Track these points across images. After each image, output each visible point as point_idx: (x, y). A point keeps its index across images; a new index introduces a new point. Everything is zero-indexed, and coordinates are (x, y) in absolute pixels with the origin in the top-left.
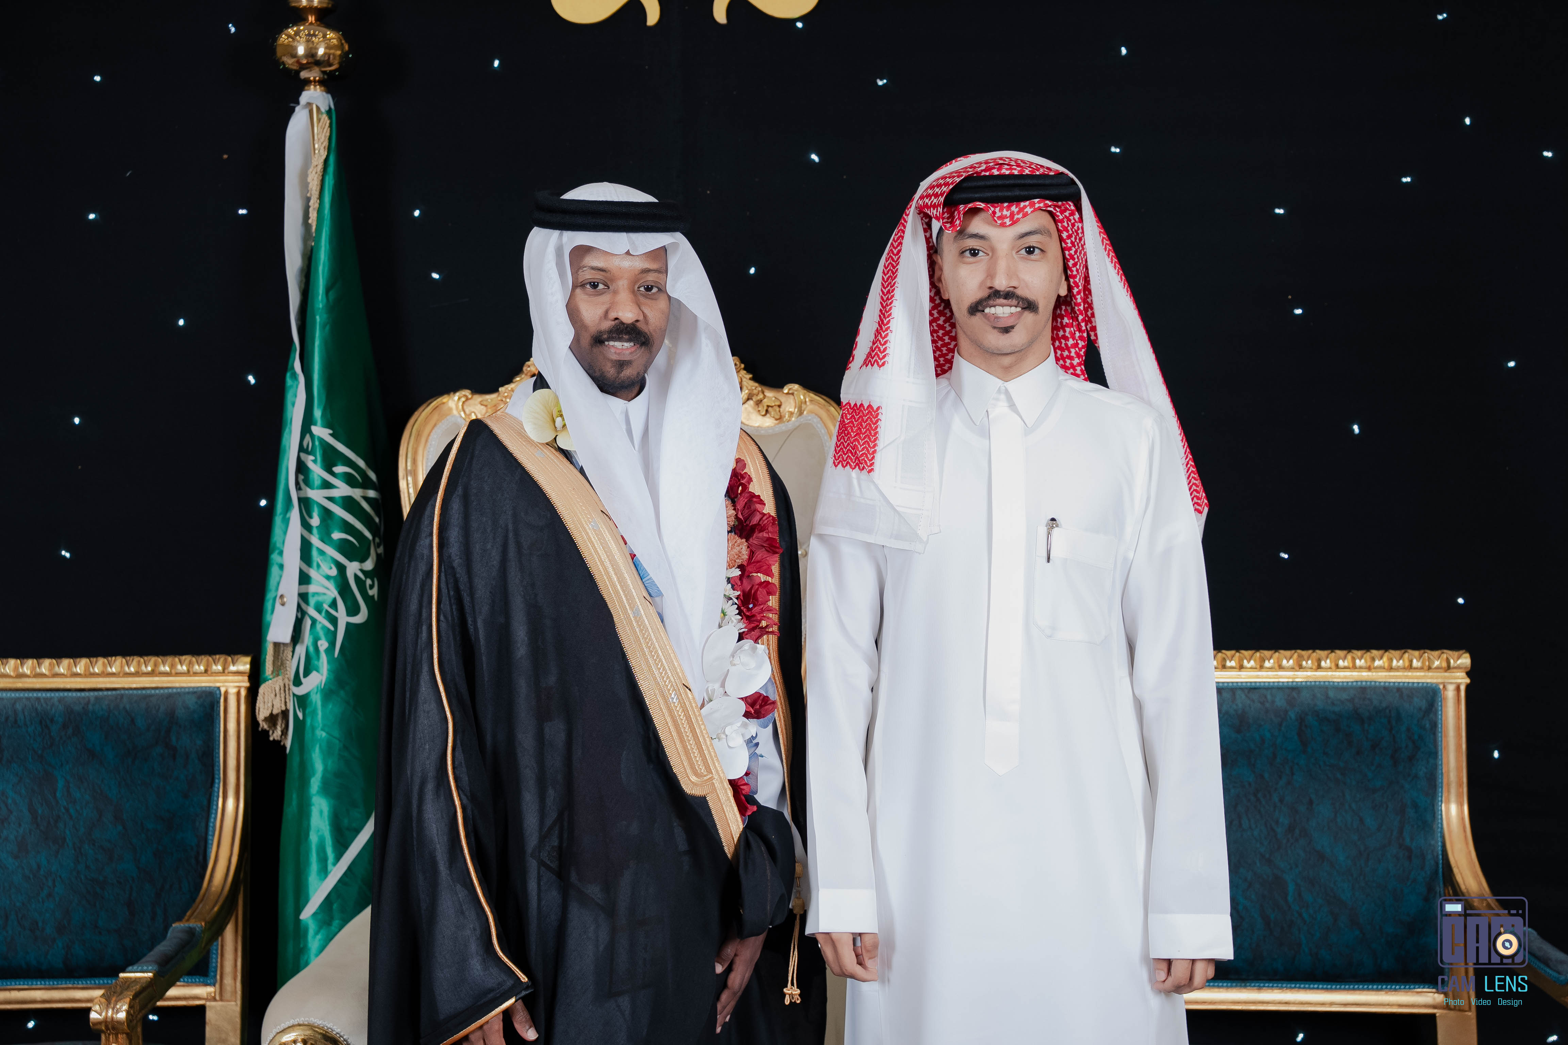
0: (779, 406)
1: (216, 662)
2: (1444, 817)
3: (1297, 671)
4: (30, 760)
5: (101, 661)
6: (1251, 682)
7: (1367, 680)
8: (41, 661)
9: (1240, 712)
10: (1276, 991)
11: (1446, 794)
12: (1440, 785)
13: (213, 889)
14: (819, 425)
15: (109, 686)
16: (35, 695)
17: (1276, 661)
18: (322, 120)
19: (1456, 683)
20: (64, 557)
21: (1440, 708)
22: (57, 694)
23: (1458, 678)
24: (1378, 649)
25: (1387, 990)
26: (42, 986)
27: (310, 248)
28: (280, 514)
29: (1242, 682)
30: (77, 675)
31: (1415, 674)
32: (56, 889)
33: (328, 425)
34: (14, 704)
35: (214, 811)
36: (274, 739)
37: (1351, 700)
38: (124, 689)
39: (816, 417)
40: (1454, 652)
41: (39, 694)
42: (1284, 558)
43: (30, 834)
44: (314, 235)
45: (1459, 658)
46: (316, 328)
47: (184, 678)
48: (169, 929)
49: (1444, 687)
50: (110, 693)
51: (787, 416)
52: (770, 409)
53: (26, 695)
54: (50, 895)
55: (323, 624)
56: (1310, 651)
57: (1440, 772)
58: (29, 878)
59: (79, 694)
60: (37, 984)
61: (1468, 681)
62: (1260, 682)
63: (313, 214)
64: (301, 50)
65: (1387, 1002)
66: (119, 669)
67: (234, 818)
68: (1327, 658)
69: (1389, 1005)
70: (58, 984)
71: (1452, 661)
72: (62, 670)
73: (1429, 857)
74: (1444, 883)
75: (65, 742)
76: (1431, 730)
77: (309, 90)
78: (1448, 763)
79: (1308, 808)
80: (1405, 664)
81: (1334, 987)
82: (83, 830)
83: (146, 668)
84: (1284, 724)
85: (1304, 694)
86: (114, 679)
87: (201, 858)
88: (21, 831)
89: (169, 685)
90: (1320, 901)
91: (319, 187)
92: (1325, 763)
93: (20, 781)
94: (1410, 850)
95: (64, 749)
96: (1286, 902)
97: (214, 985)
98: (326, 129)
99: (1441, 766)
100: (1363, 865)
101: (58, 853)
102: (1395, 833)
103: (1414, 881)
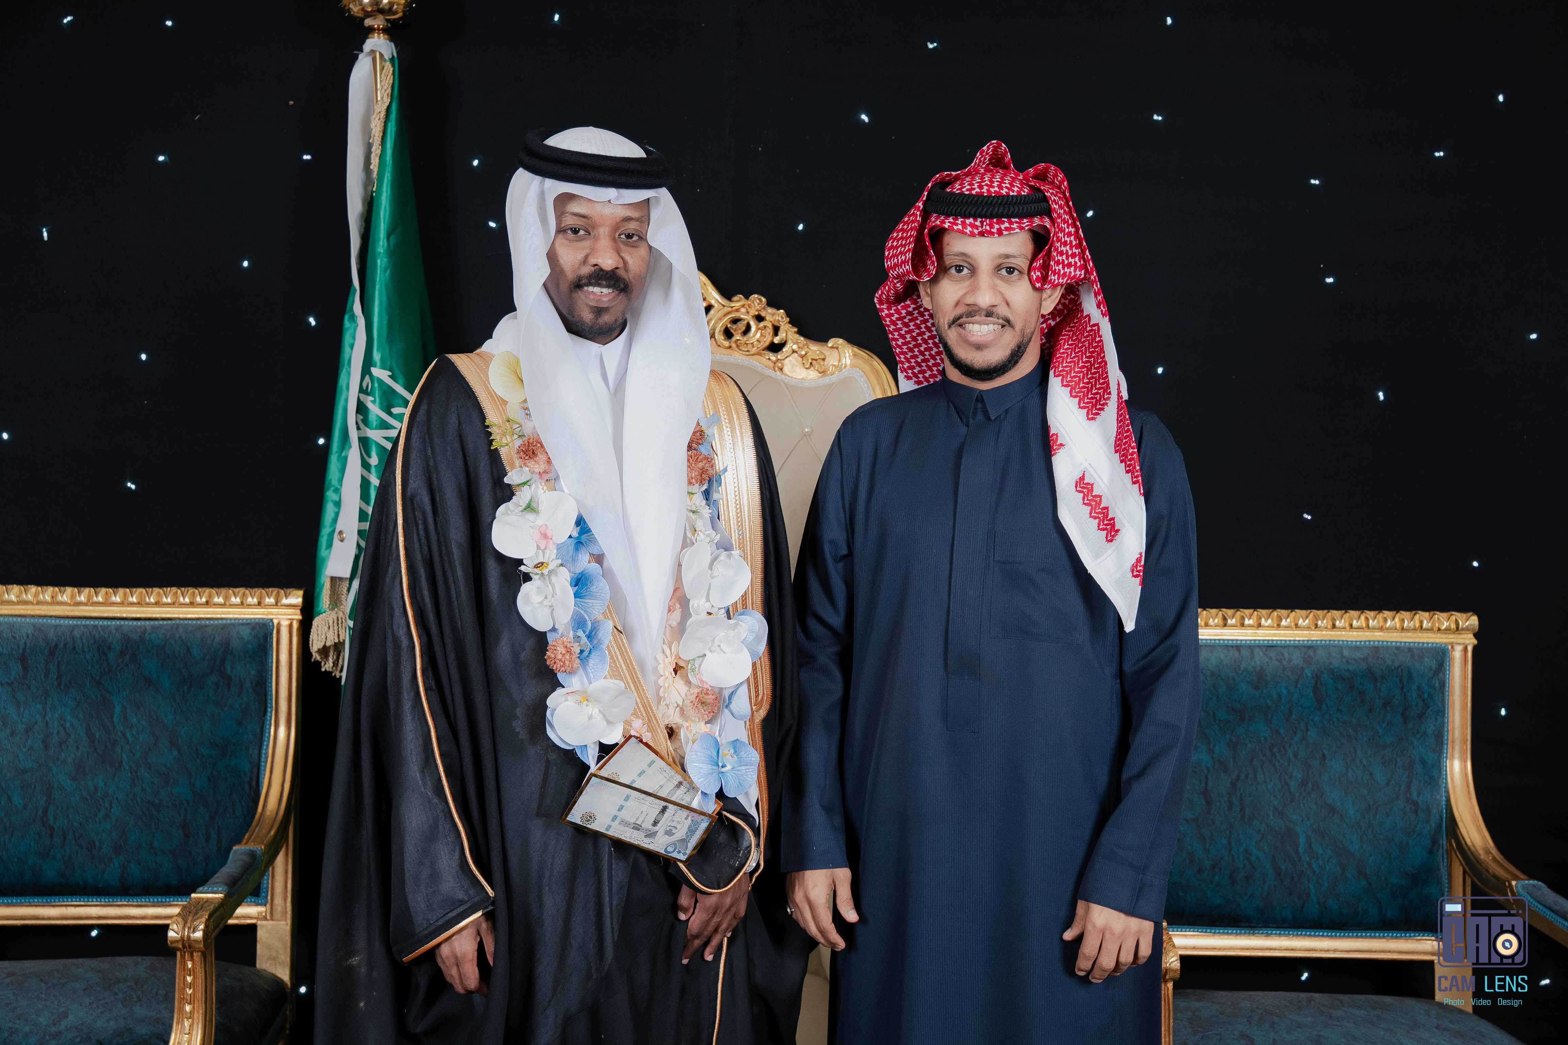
0: (824, 360)
1: (269, 595)
2: (1448, 772)
3: (1312, 630)
4: (88, 685)
5: (156, 590)
6: (1268, 640)
7: (1380, 640)
8: (98, 589)
9: (1258, 669)
10: (1283, 938)
11: (1451, 751)
12: (1446, 742)
13: (267, 816)
14: (861, 381)
15: (164, 616)
16: (92, 623)
17: (1292, 620)
18: (385, 68)
19: (1464, 644)
20: (130, 488)
21: (1448, 668)
22: (114, 623)
23: (1466, 639)
25: (1389, 938)
26: (99, 903)
27: (370, 194)
28: (337, 452)
29: (1259, 640)
30: (132, 604)
31: (1425, 634)
32: (112, 810)
33: (388, 367)
35: (266, 739)
36: (327, 671)
37: (1365, 659)
38: (179, 619)
39: (860, 373)
41: (97, 622)
42: (1307, 519)
43: (88, 757)
44: (375, 180)
45: (1467, 620)
46: (377, 272)
47: (238, 610)
48: (230, 852)
49: (1452, 647)
50: (165, 622)
51: (831, 369)
52: (814, 362)
53: (84, 623)
54: (106, 816)
56: (1326, 611)
57: (1446, 729)
58: (87, 799)
59: (135, 623)
60: (93, 901)
61: (1475, 642)
62: (1277, 640)
63: (374, 160)
66: (174, 600)
67: (285, 747)
68: (1342, 618)
69: (1389, 952)
70: (113, 901)
71: (1460, 623)
72: (118, 599)
73: (1434, 811)
74: (1446, 835)
75: (122, 669)
76: (1440, 689)
77: (373, 38)
78: (1453, 722)
79: (1320, 763)
80: (1415, 626)
81: (1338, 934)
82: (139, 754)
83: (201, 598)
84: (1300, 682)
85: (1320, 652)
86: (170, 609)
87: (254, 783)
88: (79, 754)
89: (223, 616)
90: (1329, 852)
91: (381, 134)
92: (1338, 719)
93: (77, 706)
94: (1416, 804)
95: (121, 676)
96: (1297, 852)
97: (265, 905)
98: (389, 77)
99: (1447, 723)
100: (1371, 819)
101: (114, 775)
102: (1403, 788)
103: (1420, 834)
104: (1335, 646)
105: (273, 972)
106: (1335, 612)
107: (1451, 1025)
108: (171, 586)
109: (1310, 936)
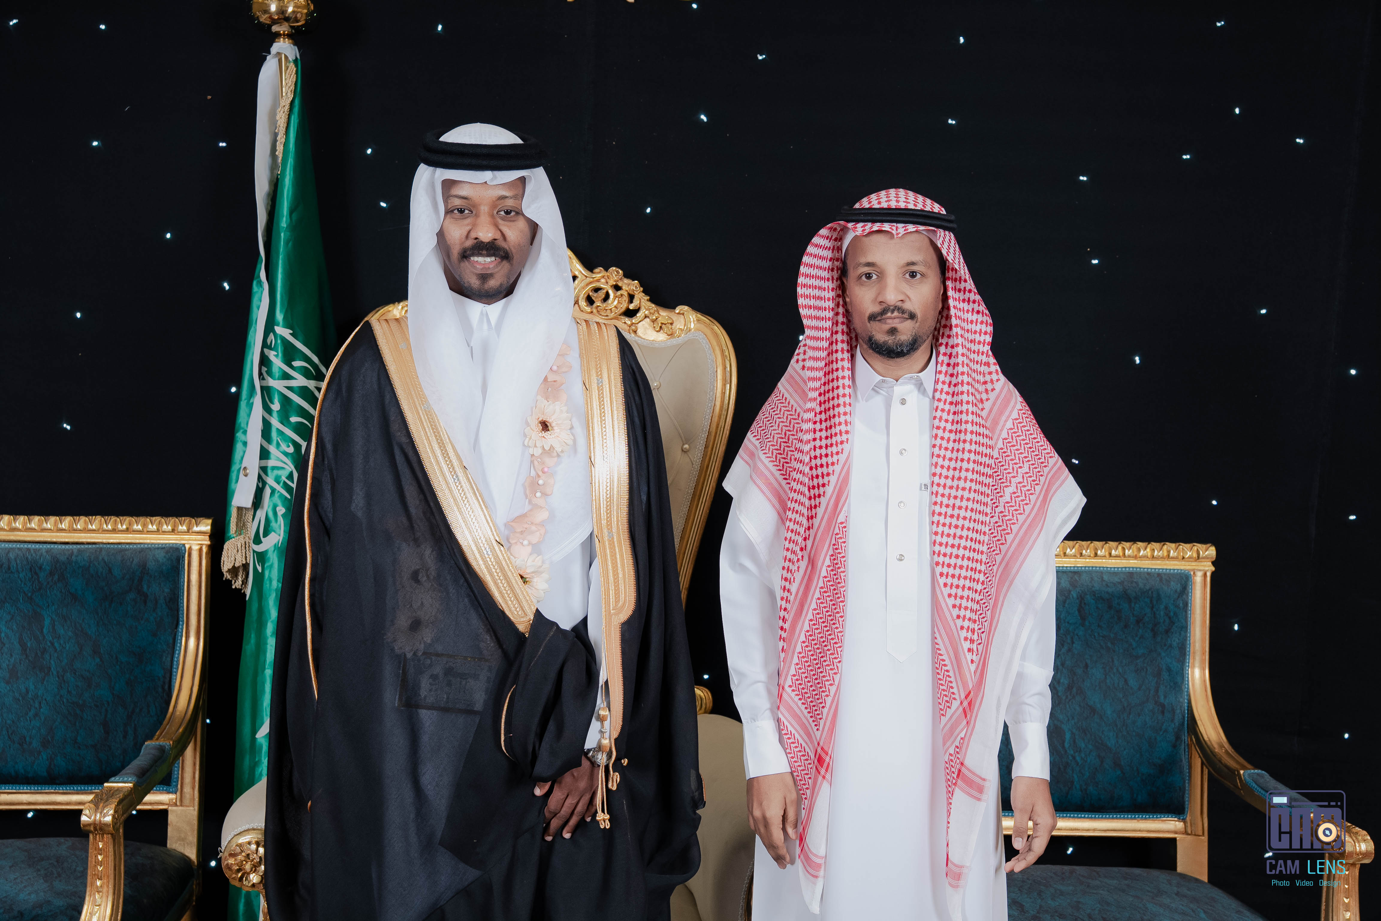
0: (672, 324)
1: (182, 523)
2: (1190, 679)
3: (1078, 558)
4: (21, 601)
5: (83, 519)
7: (1134, 566)
8: (32, 517)
11: (1192, 661)
12: (1188, 653)
13: (177, 713)
14: (704, 341)
15: (89, 540)
16: (26, 546)
18: (290, 68)
19: (1203, 570)
20: (66, 429)
21: (1190, 591)
22: (45, 546)
23: (1205, 566)
25: (1139, 819)
26: (28, 791)
27: (276, 176)
28: (246, 399)
30: (62, 530)
31: (1172, 562)
32: (42, 710)
33: (288, 325)
34: (9, 552)
35: (178, 648)
36: (236, 588)
37: (1121, 583)
38: (103, 543)
39: (702, 334)
41: (30, 546)
42: (1075, 463)
43: (20, 663)
44: (280, 165)
45: (1206, 550)
46: (280, 243)
47: (154, 536)
48: (141, 747)
49: (1194, 573)
50: (90, 546)
51: (677, 333)
52: (663, 326)
53: (18, 546)
54: (36, 715)
55: (281, 493)
56: (1089, 542)
57: (1188, 643)
58: (19, 700)
59: (64, 546)
60: (23, 789)
61: (1213, 569)
63: (279, 147)
64: (273, 8)
65: (1138, 829)
66: (99, 527)
67: (195, 655)
68: (1104, 548)
69: (1140, 831)
70: (42, 789)
71: (1201, 552)
72: (49, 526)
73: (1178, 711)
74: (1188, 732)
75: (51, 586)
76: (1184, 608)
77: (279, 42)
78: (1194, 636)
79: (1084, 671)
80: (1164, 554)
81: (1097, 816)
82: (66, 661)
83: (122, 526)
84: (1068, 602)
85: (1084, 577)
86: (94, 535)
87: (166, 687)
88: (12, 660)
89: (142, 541)
90: (1090, 747)
91: (285, 125)
92: (1099, 634)
93: (12, 619)
94: (1163, 706)
95: (50, 593)
96: (1063, 747)
97: (176, 793)
98: (293, 75)
99: (1190, 637)
100: (1126, 718)
101: (44, 680)
102: (1152, 692)
103: (1166, 731)
104: (1097, 572)
105: (182, 851)
106: (1097, 543)
107: (1189, 892)
108: (96, 515)
109: (1074, 817)
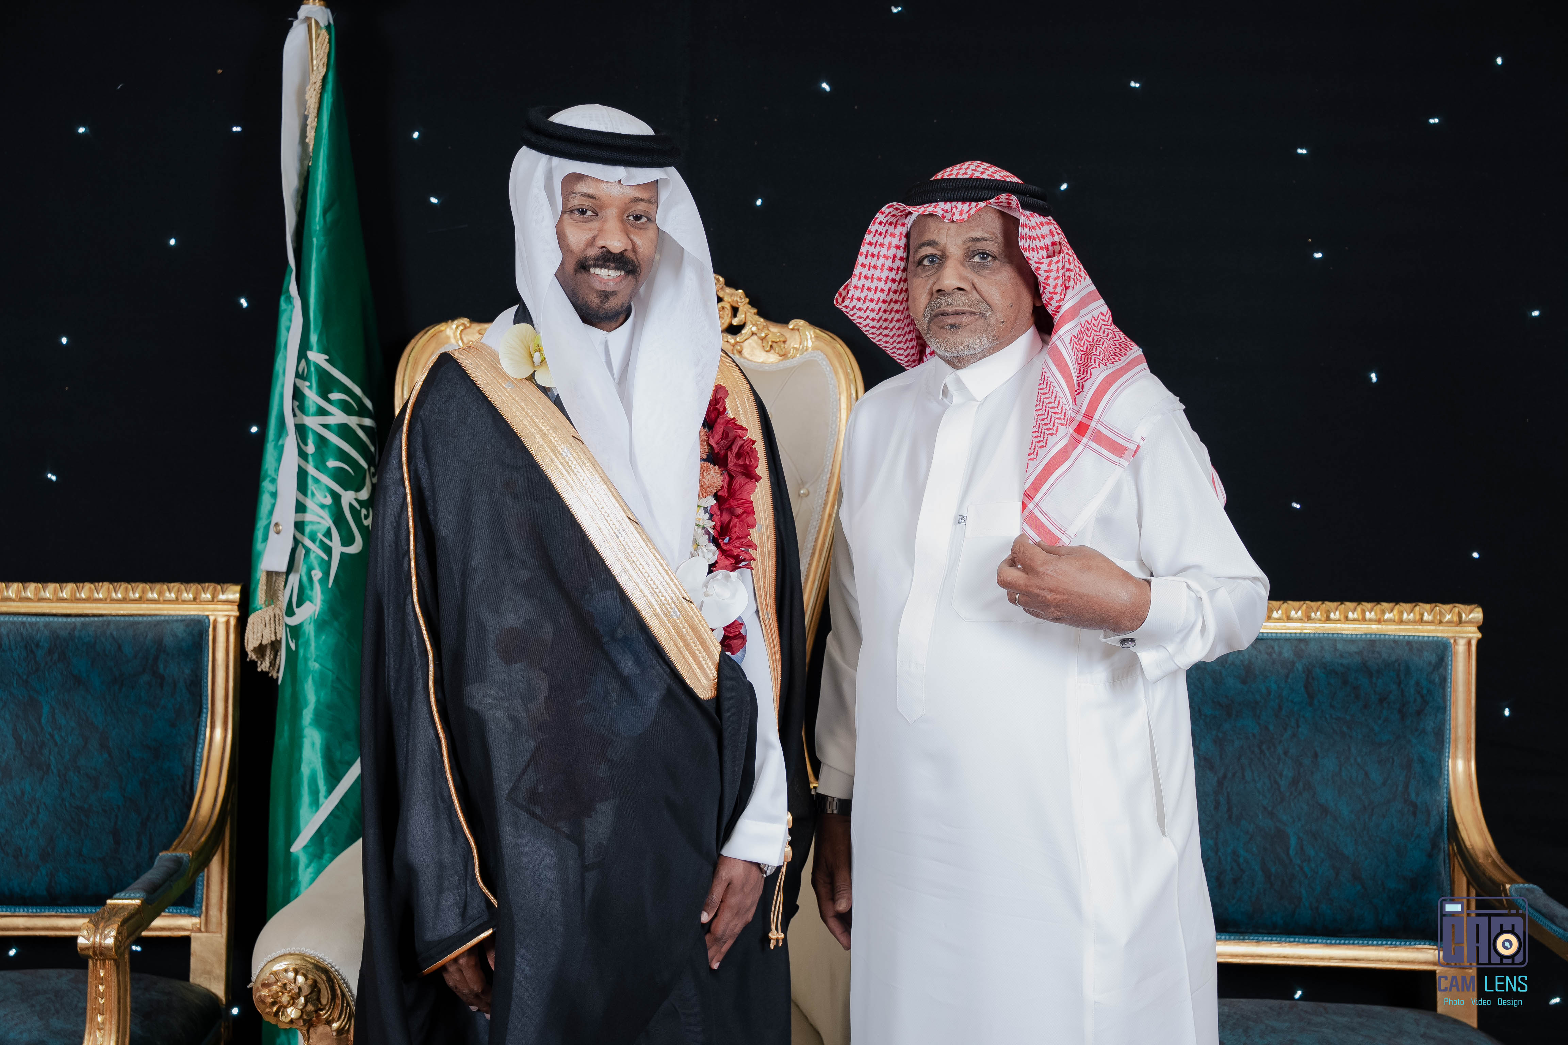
0: (784, 342)
1: (205, 590)
2: (1451, 772)
3: (1305, 622)
4: (15, 685)
5: (88, 585)
7: (1377, 633)
8: (27, 584)
9: (1246, 662)
10: (1274, 945)
11: (1454, 750)
12: (1448, 741)
13: (200, 819)
14: (824, 363)
15: (95, 612)
16: (20, 619)
17: (1284, 612)
18: (321, 35)
19: (1467, 637)
20: (51, 479)
21: (1450, 663)
22: (42, 619)
23: (1469, 632)
24: (1388, 601)
25: (1387, 946)
26: (26, 914)
27: (306, 169)
28: (273, 441)
30: (63, 600)
31: (1425, 627)
32: (40, 816)
33: (324, 350)
35: (201, 741)
36: (262, 670)
37: (1360, 653)
38: (111, 615)
39: (822, 354)
40: (1466, 606)
41: (25, 619)
42: (1295, 508)
43: (14, 760)
44: (311, 154)
45: (1470, 612)
46: (313, 250)
47: (173, 606)
48: (156, 858)
49: (1455, 641)
50: (96, 619)
51: (792, 352)
52: (774, 345)
53: (11, 619)
54: (33, 822)
55: (317, 554)
56: (1320, 603)
57: (1448, 727)
58: (13, 804)
59: (65, 619)
60: (19, 912)
61: (1479, 635)
63: (310, 132)
65: (1387, 958)
66: (106, 595)
67: (222, 748)
68: (1336, 610)
69: (1388, 961)
70: (41, 912)
71: (1464, 615)
72: (48, 595)
73: (1435, 814)
74: (1449, 839)
75: (50, 667)
76: (1441, 684)
77: (308, 4)
78: (1456, 718)
79: (1312, 761)
80: (1415, 618)
81: (1333, 942)
82: (68, 757)
83: (134, 593)
84: (1291, 676)
85: (1313, 645)
86: (101, 605)
87: (187, 790)
88: (5, 757)
89: (157, 612)
90: (1322, 855)
91: (317, 105)
92: (1331, 716)
93: (4, 706)
94: (1415, 805)
95: (49, 674)
96: (1288, 854)
97: (200, 916)
98: (325, 45)
99: (1450, 721)
100: (1367, 820)
101: (42, 779)
102: (1400, 788)
103: (1419, 836)
104: (1328, 639)
105: (209, 987)
106: (1330, 603)
108: (103, 581)
